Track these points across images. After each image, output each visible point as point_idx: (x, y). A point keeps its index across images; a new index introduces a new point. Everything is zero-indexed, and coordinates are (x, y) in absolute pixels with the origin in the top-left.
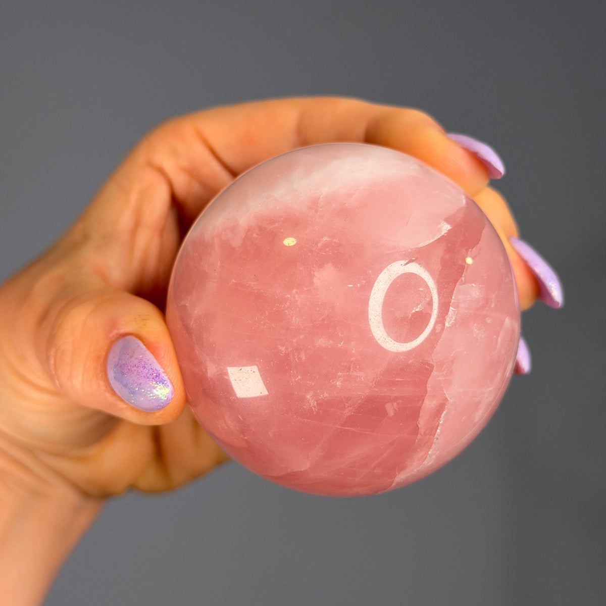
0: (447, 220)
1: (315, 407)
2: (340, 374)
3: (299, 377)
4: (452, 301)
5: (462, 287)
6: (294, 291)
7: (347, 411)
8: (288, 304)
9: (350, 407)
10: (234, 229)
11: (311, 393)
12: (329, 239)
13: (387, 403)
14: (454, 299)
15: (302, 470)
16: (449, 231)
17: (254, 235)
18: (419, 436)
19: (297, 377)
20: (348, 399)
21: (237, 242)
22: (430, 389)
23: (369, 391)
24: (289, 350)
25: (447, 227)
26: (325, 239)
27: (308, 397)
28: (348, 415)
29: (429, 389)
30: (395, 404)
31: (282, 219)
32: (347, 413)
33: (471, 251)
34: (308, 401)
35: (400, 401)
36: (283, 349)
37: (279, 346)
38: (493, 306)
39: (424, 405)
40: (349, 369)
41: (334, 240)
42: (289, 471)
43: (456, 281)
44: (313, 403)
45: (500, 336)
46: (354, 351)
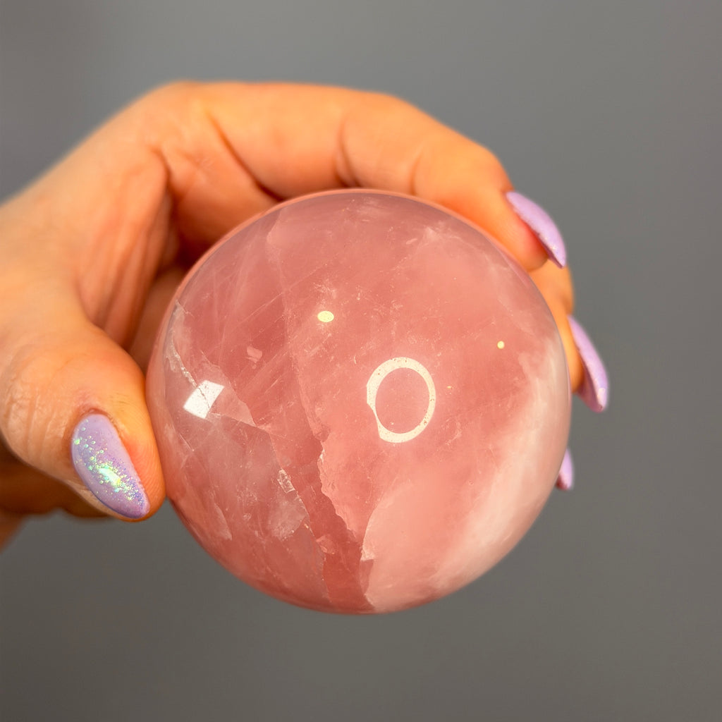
0: (370, 563)
1: (319, 288)
2: (330, 335)
3: (359, 299)
4: (298, 496)
5: (301, 517)
6: (439, 364)
7: (290, 312)
8: (433, 347)
9: (291, 319)
11: (335, 296)
12: (455, 438)
13: (263, 355)
14: (298, 499)
15: (270, 233)
16: (360, 554)
17: (516, 379)
18: (204, 358)
19: (361, 297)
20: (299, 323)
21: (524, 360)
22: (239, 404)
23: (290, 347)
24: (391, 311)
25: (365, 557)
26: (458, 435)
27: (334, 291)
28: (286, 310)
29: (240, 402)
30: (256, 361)
31: (509, 416)
32: (288, 312)
33: (323, 559)
34: (330, 287)
35: (254, 367)
36: (397, 307)
37: (402, 306)
38: (256, 533)
39: (230, 385)
40: (327, 347)
41: (450, 441)
42: (278, 222)
43: (312, 516)
44: (325, 289)
45: (223, 516)
46: (338, 365)
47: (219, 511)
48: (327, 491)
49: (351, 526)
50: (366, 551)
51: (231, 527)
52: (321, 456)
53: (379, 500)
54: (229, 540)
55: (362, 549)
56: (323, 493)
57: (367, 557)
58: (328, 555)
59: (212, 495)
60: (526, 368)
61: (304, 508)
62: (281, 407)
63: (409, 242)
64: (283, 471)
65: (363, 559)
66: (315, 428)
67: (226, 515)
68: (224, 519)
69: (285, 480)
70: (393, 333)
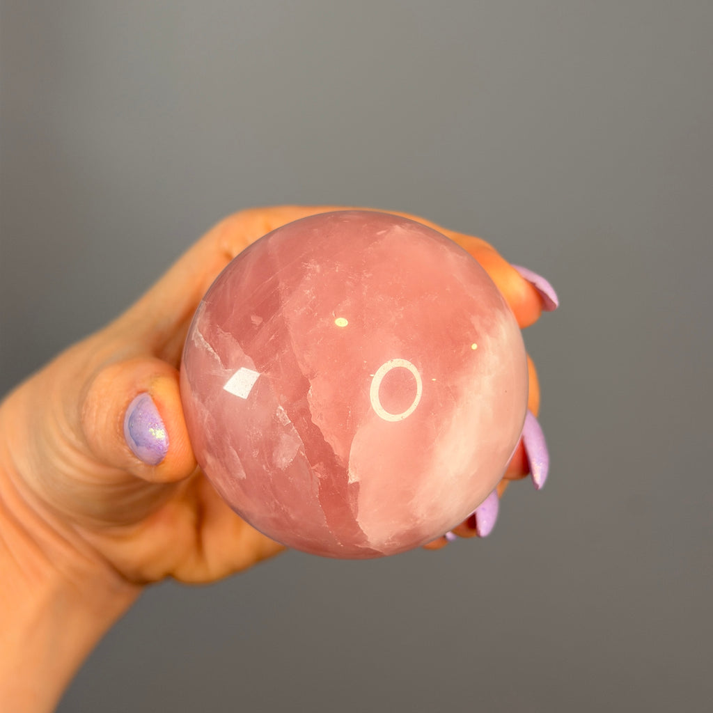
0: (357, 485)
1: (307, 266)
2: (314, 297)
3: (337, 271)
4: (294, 428)
5: (297, 446)
6: (402, 316)
7: (283, 284)
9: (284, 289)
10: (488, 330)
11: (318, 271)
13: (263, 319)
14: (293, 431)
16: (347, 477)
17: (468, 333)
19: (339, 269)
20: (290, 292)
21: (475, 320)
23: (283, 309)
24: (363, 278)
25: (351, 479)
27: (318, 266)
28: (281, 283)
30: (257, 324)
31: (463, 360)
32: (282, 285)
33: (318, 483)
34: (315, 265)
35: (256, 329)
36: (367, 276)
37: (372, 274)
38: (264, 467)
40: (311, 306)
43: (306, 445)
44: (311, 266)
45: (237, 457)
46: (321, 319)
47: (235, 453)
48: (316, 421)
49: (338, 451)
50: (351, 474)
51: (245, 465)
52: (310, 392)
53: (358, 426)
54: (244, 478)
55: (348, 472)
56: (313, 422)
57: (353, 480)
58: (321, 479)
59: (228, 440)
60: (478, 328)
61: (299, 437)
62: (277, 355)
63: (379, 233)
64: (281, 408)
65: (350, 481)
66: (305, 371)
67: (240, 455)
68: (239, 459)
69: (282, 414)
70: (364, 293)
